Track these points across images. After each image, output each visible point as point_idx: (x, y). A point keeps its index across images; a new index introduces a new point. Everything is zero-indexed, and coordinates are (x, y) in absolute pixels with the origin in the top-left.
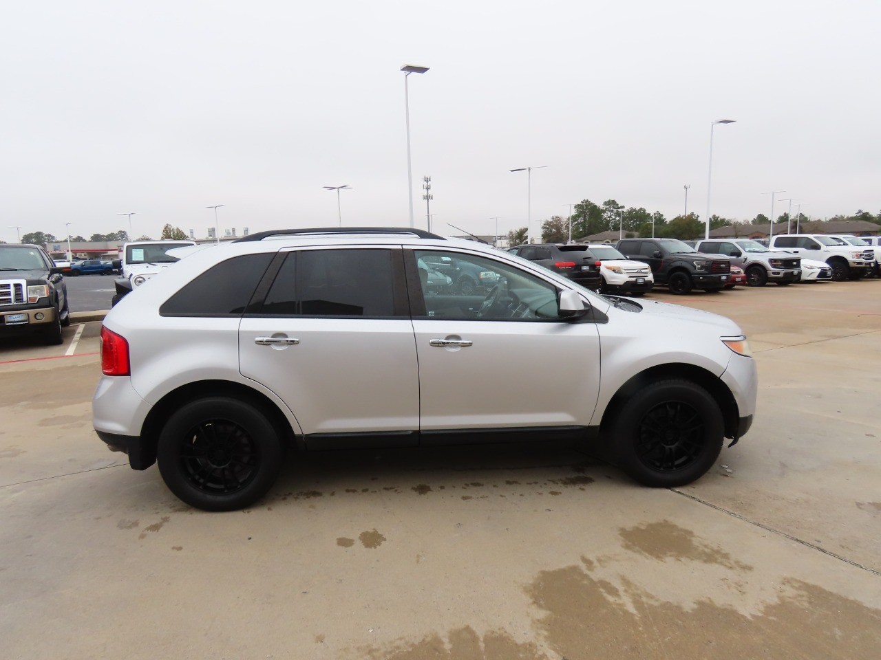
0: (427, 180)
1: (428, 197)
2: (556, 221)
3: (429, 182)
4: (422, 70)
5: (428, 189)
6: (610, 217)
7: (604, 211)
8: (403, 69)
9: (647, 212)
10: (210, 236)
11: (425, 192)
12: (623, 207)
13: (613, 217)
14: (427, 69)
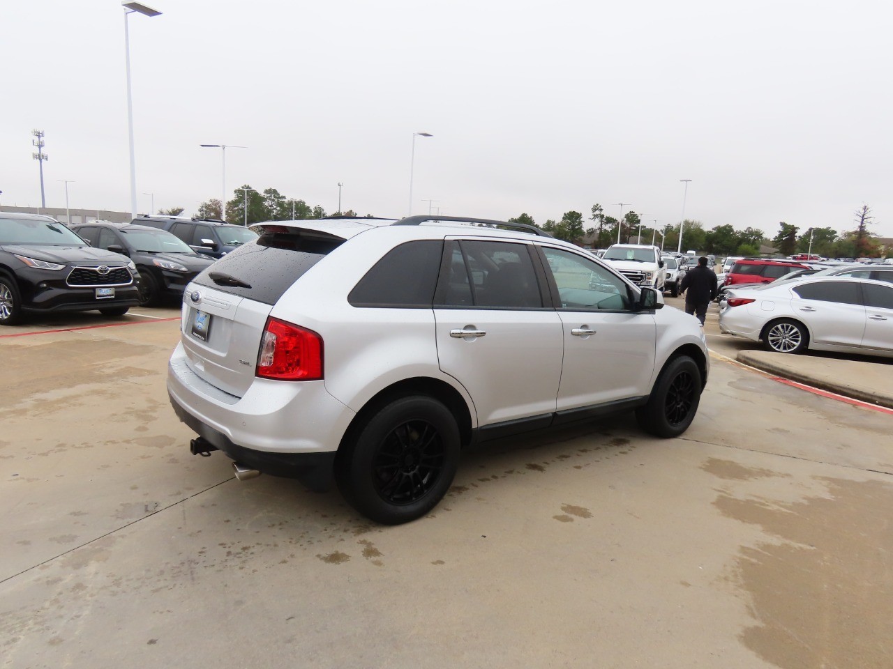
0: (39, 135)
1: (40, 157)
2: (215, 205)
3: (42, 139)
4: (151, 12)
5: (40, 146)
6: (271, 206)
7: (265, 199)
9: (307, 204)
11: (36, 150)
12: (284, 197)
13: (275, 207)
14: (160, 14)
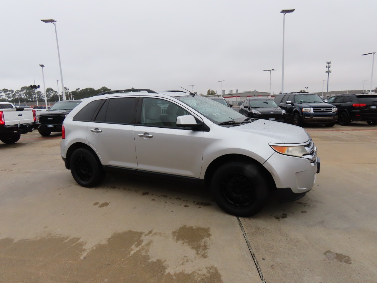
0: (329, 63)
1: (328, 72)
4: (292, 11)
5: (329, 67)
8: (281, 12)
10: (223, 93)
14: (295, 10)
